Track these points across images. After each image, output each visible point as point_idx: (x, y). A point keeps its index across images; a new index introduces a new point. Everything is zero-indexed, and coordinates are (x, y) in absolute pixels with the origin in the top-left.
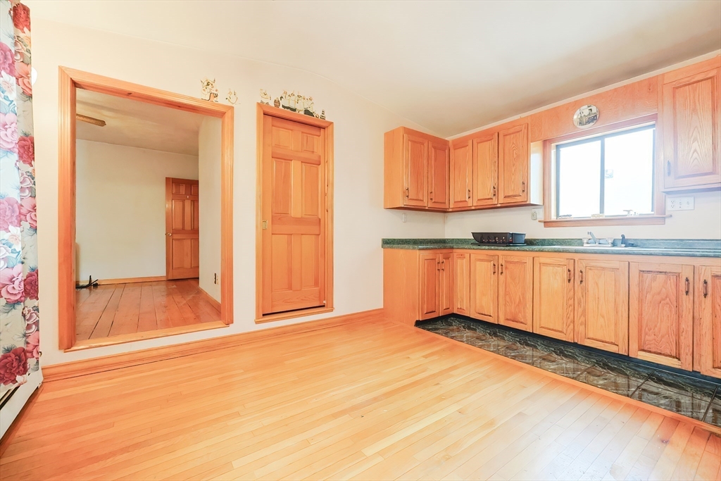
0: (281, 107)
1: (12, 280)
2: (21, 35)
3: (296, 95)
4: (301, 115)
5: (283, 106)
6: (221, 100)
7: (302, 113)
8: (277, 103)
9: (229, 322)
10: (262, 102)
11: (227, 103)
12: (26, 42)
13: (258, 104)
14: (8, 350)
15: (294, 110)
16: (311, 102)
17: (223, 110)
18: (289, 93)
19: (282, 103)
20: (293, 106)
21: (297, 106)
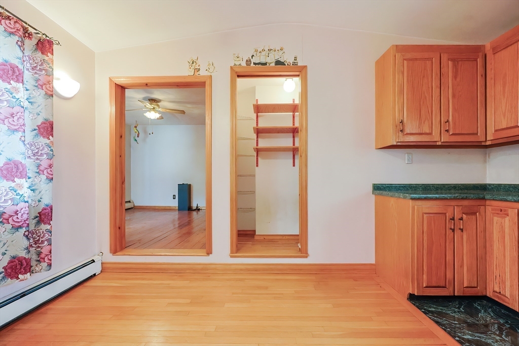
0: (252, 65)
1: (16, 213)
2: (46, 58)
3: (266, 50)
4: (272, 67)
5: (254, 64)
6: (203, 73)
7: (273, 64)
8: (248, 62)
9: (209, 252)
10: (235, 65)
11: (208, 74)
12: (49, 62)
13: (231, 68)
14: (14, 258)
15: (265, 64)
16: (282, 52)
17: (202, 80)
18: (260, 50)
19: (253, 61)
20: (263, 61)
21: (268, 60)
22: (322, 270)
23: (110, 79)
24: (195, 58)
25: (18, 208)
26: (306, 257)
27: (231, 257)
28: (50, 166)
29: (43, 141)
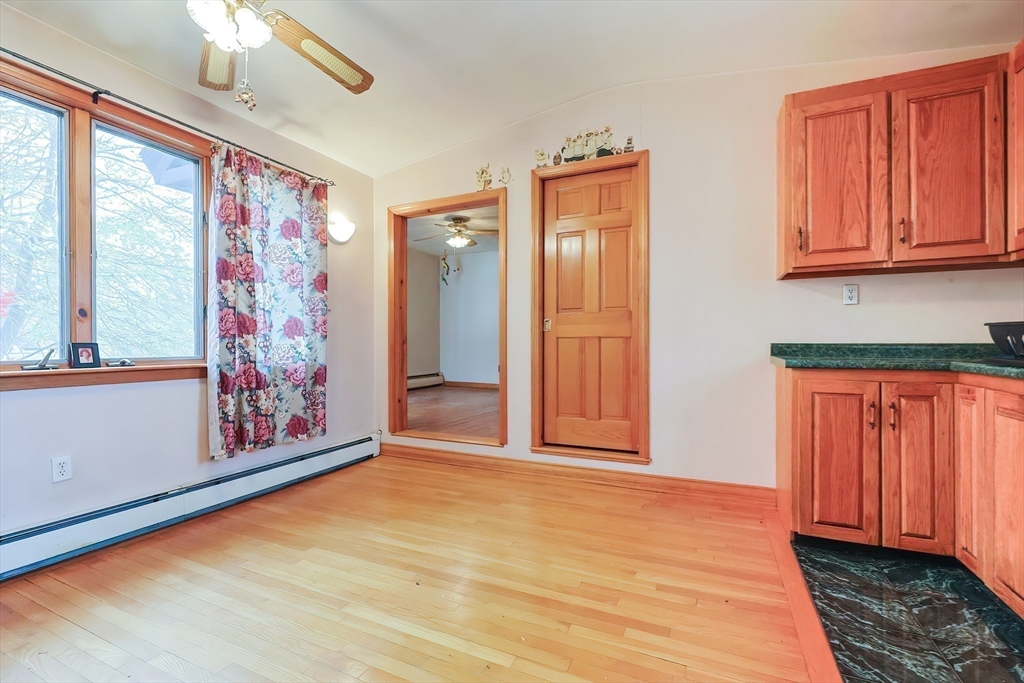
0: (563, 162)
1: (296, 371)
2: (321, 204)
3: (584, 135)
4: (593, 161)
5: (566, 160)
6: (495, 185)
7: (594, 156)
8: (557, 160)
9: (503, 442)
10: (539, 166)
11: (501, 185)
12: (324, 208)
13: (533, 172)
14: (294, 416)
15: (582, 158)
16: (608, 134)
17: (494, 195)
18: (574, 137)
19: (564, 156)
20: (578, 153)
21: (587, 151)
22: (673, 488)
23: (389, 210)
24: (484, 166)
25: (297, 366)
26: (648, 463)
27: (533, 451)
28: (325, 323)
29: (318, 295)
